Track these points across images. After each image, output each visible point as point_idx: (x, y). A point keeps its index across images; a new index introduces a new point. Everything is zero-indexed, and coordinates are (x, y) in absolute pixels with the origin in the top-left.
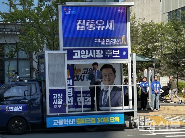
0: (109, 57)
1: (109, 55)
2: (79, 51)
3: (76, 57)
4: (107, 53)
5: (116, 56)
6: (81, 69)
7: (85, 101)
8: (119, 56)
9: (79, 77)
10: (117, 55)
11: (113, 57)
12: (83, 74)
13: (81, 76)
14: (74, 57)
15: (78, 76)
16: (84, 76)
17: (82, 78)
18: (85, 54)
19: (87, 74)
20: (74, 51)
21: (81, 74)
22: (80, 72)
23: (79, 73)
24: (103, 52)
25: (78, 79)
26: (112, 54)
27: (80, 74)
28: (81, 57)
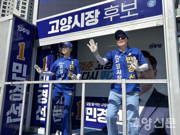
0: (111, 20)
1: (111, 17)
2: (57, 21)
3: (53, 31)
4: (108, 13)
5: (129, 15)
6: (93, 62)
7: (98, 115)
8: (137, 14)
9: (91, 74)
10: (132, 12)
11: (121, 17)
12: (96, 69)
13: (93, 73)
14: (49, 33)
15: (89, 73)
16: (97, 72)
17: (95, 76)
18: (67, 24)
19: (102, 69)
20: (51, 23)
21: (94, 70)
22: (92, 66)
23: (91, 68)
24: (99, 13)
25: (89, 77)
26: (120, 12)
27: (91, 70)
28: (60, 30)
